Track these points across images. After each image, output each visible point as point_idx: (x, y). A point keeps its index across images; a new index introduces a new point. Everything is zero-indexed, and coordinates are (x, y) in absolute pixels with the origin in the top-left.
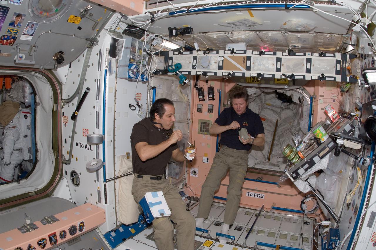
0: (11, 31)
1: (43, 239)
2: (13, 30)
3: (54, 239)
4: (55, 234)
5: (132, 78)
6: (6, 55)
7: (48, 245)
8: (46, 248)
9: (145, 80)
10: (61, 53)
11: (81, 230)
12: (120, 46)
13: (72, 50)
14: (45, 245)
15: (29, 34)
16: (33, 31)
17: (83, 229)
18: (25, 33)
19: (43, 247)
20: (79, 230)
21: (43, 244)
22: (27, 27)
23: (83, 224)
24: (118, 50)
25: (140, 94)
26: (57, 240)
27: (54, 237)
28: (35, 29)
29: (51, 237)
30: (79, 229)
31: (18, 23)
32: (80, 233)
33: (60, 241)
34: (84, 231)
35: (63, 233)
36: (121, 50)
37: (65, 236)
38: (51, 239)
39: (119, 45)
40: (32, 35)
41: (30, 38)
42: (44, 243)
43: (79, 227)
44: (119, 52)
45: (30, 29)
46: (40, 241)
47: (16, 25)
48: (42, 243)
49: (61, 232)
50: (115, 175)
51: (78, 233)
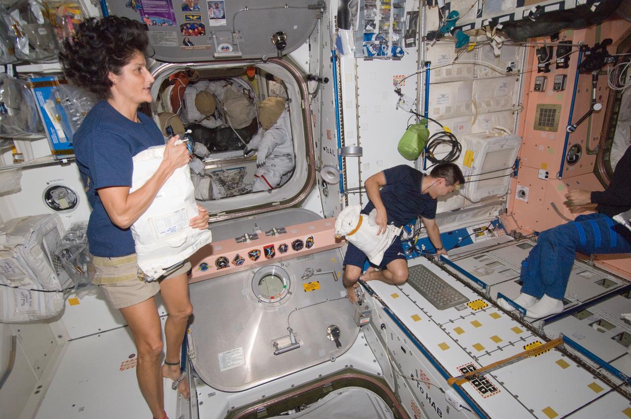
0: (191, 17)
1: (256, 251)
2: (193, 16)
3: (271, 252)
4: (272, 247)
5: (374, 55)
6: (203, 48)
7: (262, 258)
8: (259, 260)
9: (399, 55)
10: (280, 34)
11: (308, 246)
12: (355, 8)
13: (295, 27)
14: (258, 257)
15: (220, 17)
16: (222, 12)
17: (312, 246)
18: (212, 16)
19: (255, 260)
20: (306, 246)
21: (256, 256)
22: (209, 9)
23: (312, 240)
24: (352, 16)
25: (401, 77)
26: (274, 254)
27: (271, 249)
28: (223, 9)
29: (267, 250)
30: (306, 244)
31: (193, 5)
32: (307, 249)
33: (278, 254)
34: (313, 247)
35: (283, 247)
36: (356, 15)
37: (286, 251)
38: (266, 252)
39: (353, 7)
40: (223, 17)
41: (223, 22)
42: (257, 254)
43: (307, 242)
44: (353, 18)
45: (215, 10)
46: (252, 252)
47: (192, 9)
48: (254, 254)
49: (281, 246)
50: (360, 185)
51: (305, 249)
